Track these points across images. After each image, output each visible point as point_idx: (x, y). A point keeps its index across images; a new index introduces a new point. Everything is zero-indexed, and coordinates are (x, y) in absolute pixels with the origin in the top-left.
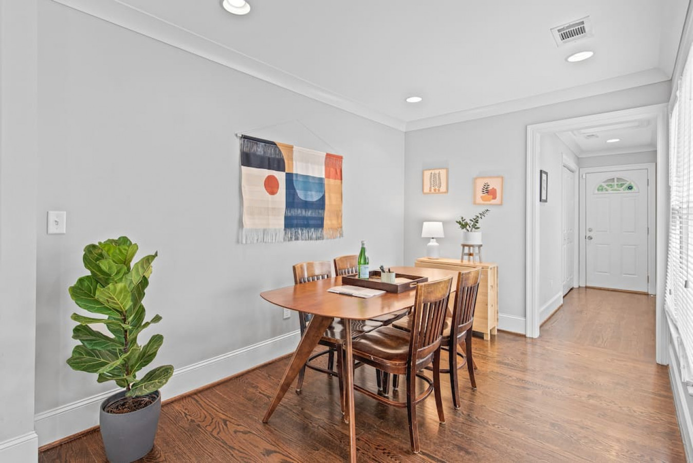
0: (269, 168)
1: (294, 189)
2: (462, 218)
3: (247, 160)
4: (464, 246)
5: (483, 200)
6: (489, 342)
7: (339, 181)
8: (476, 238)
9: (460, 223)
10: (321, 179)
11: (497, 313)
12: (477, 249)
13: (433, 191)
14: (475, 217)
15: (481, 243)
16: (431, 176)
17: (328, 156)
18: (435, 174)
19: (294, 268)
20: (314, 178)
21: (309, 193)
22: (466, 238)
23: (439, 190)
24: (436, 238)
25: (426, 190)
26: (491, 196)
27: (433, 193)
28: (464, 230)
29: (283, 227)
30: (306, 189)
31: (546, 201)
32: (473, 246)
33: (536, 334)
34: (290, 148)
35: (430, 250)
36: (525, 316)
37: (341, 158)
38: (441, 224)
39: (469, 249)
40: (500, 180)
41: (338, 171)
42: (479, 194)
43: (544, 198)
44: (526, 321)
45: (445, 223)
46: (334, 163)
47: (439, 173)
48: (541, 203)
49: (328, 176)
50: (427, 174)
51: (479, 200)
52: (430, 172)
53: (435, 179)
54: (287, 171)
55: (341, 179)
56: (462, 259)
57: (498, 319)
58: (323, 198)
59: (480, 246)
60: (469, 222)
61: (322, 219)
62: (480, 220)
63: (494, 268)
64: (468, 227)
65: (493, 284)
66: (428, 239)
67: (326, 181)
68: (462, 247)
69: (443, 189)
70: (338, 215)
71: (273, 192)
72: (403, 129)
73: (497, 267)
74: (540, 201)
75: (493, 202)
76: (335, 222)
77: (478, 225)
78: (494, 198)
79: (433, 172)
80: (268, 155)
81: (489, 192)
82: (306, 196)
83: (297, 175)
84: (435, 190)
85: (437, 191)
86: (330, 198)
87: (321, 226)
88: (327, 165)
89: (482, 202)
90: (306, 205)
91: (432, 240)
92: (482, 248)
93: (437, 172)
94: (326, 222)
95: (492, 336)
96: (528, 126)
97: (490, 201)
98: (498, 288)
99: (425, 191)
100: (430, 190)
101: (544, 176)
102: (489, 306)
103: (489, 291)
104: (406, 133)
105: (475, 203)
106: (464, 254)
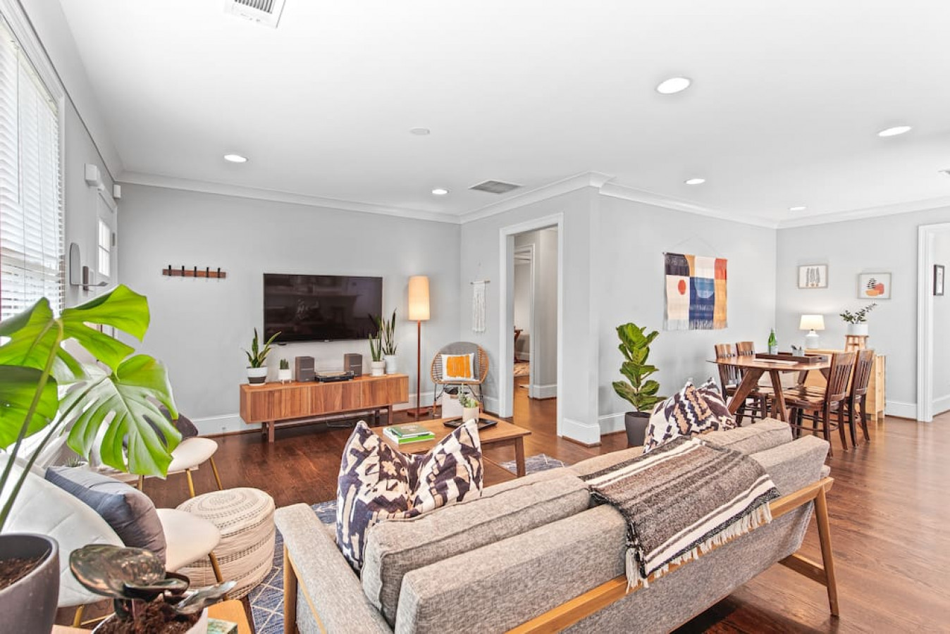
0: (681, 275)
1: (695, 289)
2: (847, 311)
3: (669, 270)
4: (848, 337)
5: (869, 295)
6: (877, 423)
7: (724, 281)
8: (861, 329)
9: (844, 316)
10: (712, 280)
11: (885, 398)
12: (862, 339)
13: (810, 286)
14: (861, 311)
15: (867, 335)
16: (808, 272)
17: (717, 260)
18: (812, 270)
19: (716, 347)
20: (707, 279)
21: (705, 292)
22: (851, 329)
23: (817, 285)
24: (816, 331)
25: (803, 284)
26: (878, 291)
27: (810, 288)
28: (849, 322)
29: (688, 318)
30: (702, 289)
31: (942, 294)
32: (858, 337)
33: (929, 419)
34: (693, 258)
35: (809, 341)
36: (916, 402)
37: (726, 261)
38: (821, 317)
39: (854, 339)
40: (888, 276)
41: (724, 273)
42: (864, 288)
43: (939, 290)
44: (917, 407)
45: (826, 316)
46: (721, 266)
47: (818, 270)
48: (936, 297)
49: (717, 277)
50: (803, 270)
51: (864, 295)
52: (807, 267)
53: (813, 275)
54: (691, 275)
55: (726, 278)
56: (847, 348)
57: (885, 405)
58: (713, 296)
59: (866, 337)
60: (853, 315)
61: (712, 313)
62: (866, 313)
63: (882, 357)
64: (853, 320)
65: (880, 371)
66: (807, 332)
67: (715, 282)
68: (846, 338)
69: (822, 283)
70: (724, 310)
71: (682, 293)
72: (776, 227)
73: (885, 357)
74: (935, 294)
75: (880, 296)
76: (721, 315)
77: (864, 318)
78: (882, 292)
79: (810, 268)
80: (680, 265)
81: (876, 288)
82: (702, 294)
83: (697, 278)
84: (813, 285)
85: (815, 286)
86: (718, 295)
87: (711, 318)
88: (716, 268)
89: (867, 296)
90: (702, 301)
91: (811, 332)
92: (868, 339)
93: (815, 268)
94: (716, 315)
95: (880, 420)
96: (920, 228)
97: (876, 295)
98: (887, 376)
99: (801, 286)
100: (807, 285)
101: (939, 271)
102: (877, 390)
103: (877, 377)
104: (777, 230)
105: (859, 298)
106: (848, 344)
